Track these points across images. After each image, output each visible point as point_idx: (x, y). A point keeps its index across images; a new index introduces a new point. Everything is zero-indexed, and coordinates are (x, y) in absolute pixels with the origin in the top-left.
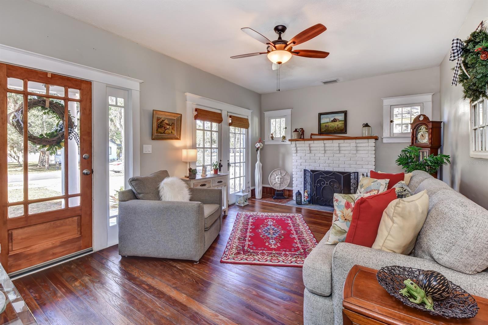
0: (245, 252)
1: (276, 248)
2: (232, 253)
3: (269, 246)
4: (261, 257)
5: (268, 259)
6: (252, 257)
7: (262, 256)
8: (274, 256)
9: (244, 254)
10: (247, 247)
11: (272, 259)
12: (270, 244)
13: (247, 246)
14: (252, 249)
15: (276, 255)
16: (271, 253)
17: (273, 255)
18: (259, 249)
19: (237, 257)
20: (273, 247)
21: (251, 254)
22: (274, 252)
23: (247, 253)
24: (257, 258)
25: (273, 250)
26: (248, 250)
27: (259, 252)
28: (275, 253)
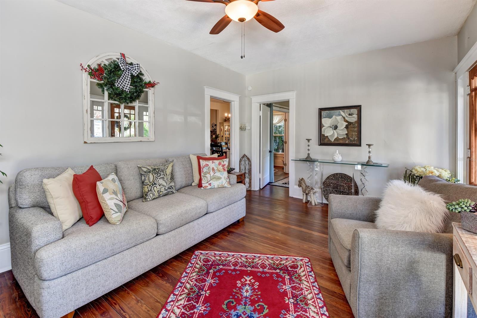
0: (285, 269)
1: (244, 276)
2: (301, 267)
3: (253, 281)
4: (265, 262)
5: (257, 260)
6: (276, 261)
7: (263, 263)
8: (249, 264)
9: (286, 266)
10: (286, 279)
11: (253, 259)
12: (252, 285)
13: (287, 281)
14: (278, 275)
15: (247, 264)
16: (253, 267)
17: (252, 264)
18: (268, 275)
19: (293, 262)
20: (248, 279)
21: (277, 266)
22: (249, 269)
23: (283, 267)
24: (270, 261)
25: (249, 271)
26: (284, 273)
27: (268, 269)
28: (249, 267)
